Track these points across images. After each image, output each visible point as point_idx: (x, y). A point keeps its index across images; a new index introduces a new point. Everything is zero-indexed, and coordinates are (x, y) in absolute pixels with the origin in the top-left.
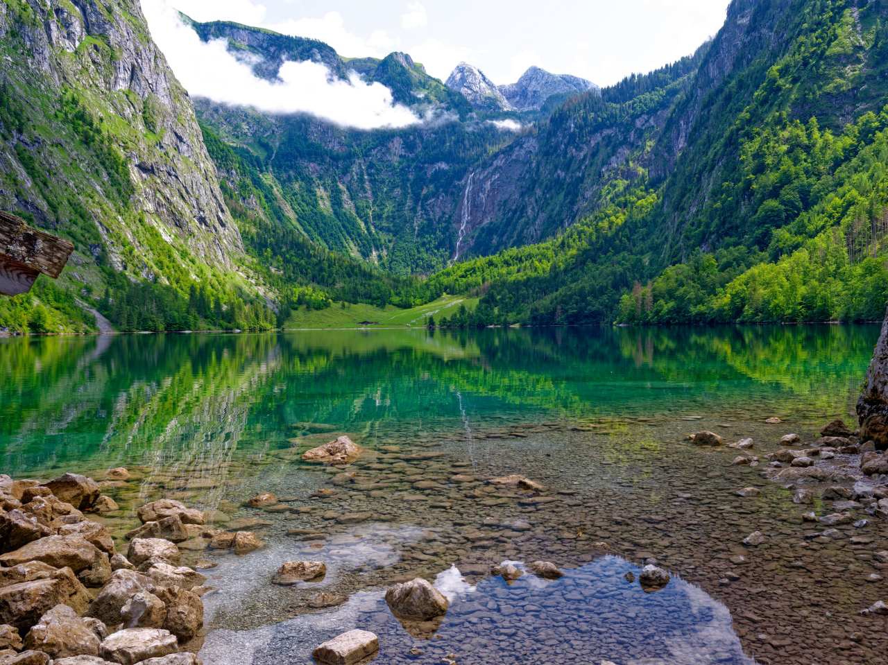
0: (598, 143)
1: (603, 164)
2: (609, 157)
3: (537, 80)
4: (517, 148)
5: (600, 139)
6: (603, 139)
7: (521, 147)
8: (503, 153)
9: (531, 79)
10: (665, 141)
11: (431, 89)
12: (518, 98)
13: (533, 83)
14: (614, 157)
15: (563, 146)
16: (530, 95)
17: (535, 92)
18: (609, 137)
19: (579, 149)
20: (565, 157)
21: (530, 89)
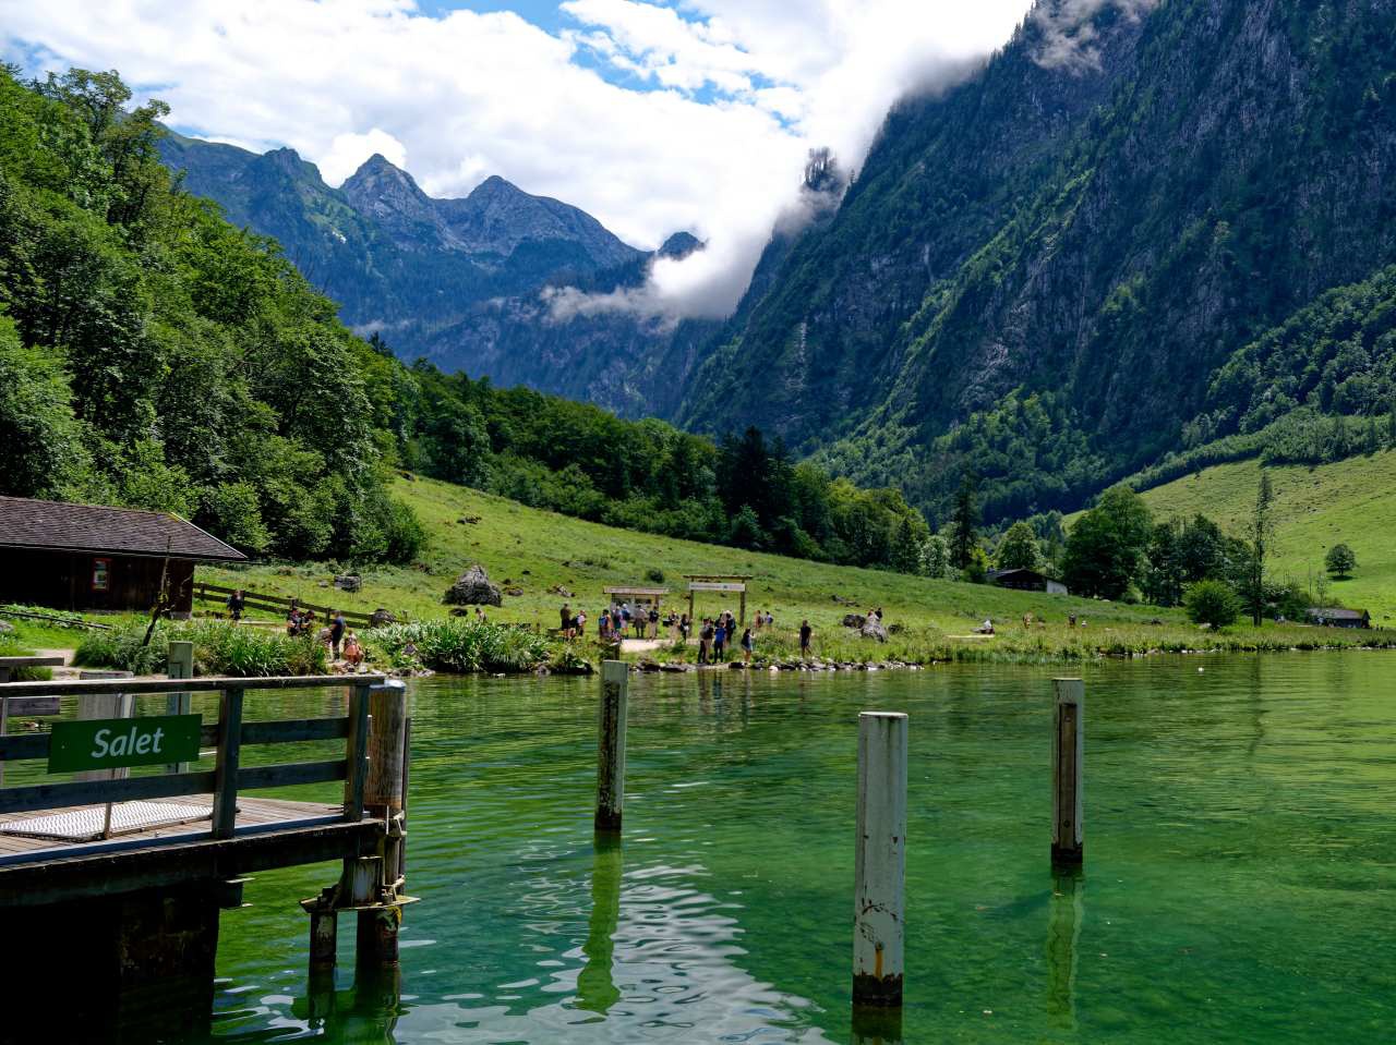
0: (586, 349)
1: (592, 378)
2: (599, 371)
3: (500, 202)
4: (469, 331)
5: (589, 343)
6: (593, 344)
7: (475, 329)
8: (447, 335)
9: (490, 197)
10: (669, 365)
11: (333, 215)
12: (467, 225)
13: (495, 205)
14: (605, 371)
15: (537, 346)
16: (488, 223)
17: (497, 221)
18: (601, 343)
19: (559, 355)
20: (538, 363)
21: (488, 213)
